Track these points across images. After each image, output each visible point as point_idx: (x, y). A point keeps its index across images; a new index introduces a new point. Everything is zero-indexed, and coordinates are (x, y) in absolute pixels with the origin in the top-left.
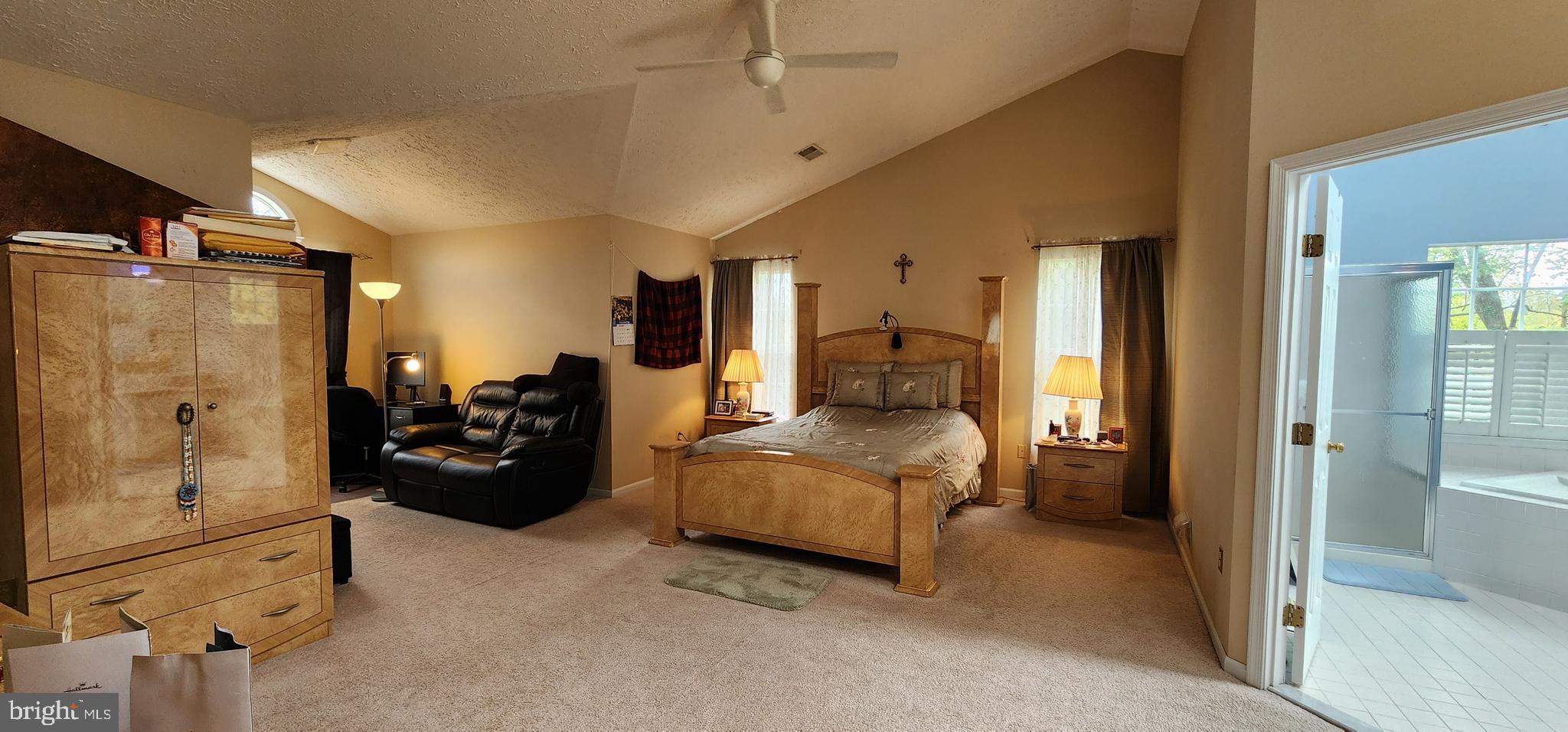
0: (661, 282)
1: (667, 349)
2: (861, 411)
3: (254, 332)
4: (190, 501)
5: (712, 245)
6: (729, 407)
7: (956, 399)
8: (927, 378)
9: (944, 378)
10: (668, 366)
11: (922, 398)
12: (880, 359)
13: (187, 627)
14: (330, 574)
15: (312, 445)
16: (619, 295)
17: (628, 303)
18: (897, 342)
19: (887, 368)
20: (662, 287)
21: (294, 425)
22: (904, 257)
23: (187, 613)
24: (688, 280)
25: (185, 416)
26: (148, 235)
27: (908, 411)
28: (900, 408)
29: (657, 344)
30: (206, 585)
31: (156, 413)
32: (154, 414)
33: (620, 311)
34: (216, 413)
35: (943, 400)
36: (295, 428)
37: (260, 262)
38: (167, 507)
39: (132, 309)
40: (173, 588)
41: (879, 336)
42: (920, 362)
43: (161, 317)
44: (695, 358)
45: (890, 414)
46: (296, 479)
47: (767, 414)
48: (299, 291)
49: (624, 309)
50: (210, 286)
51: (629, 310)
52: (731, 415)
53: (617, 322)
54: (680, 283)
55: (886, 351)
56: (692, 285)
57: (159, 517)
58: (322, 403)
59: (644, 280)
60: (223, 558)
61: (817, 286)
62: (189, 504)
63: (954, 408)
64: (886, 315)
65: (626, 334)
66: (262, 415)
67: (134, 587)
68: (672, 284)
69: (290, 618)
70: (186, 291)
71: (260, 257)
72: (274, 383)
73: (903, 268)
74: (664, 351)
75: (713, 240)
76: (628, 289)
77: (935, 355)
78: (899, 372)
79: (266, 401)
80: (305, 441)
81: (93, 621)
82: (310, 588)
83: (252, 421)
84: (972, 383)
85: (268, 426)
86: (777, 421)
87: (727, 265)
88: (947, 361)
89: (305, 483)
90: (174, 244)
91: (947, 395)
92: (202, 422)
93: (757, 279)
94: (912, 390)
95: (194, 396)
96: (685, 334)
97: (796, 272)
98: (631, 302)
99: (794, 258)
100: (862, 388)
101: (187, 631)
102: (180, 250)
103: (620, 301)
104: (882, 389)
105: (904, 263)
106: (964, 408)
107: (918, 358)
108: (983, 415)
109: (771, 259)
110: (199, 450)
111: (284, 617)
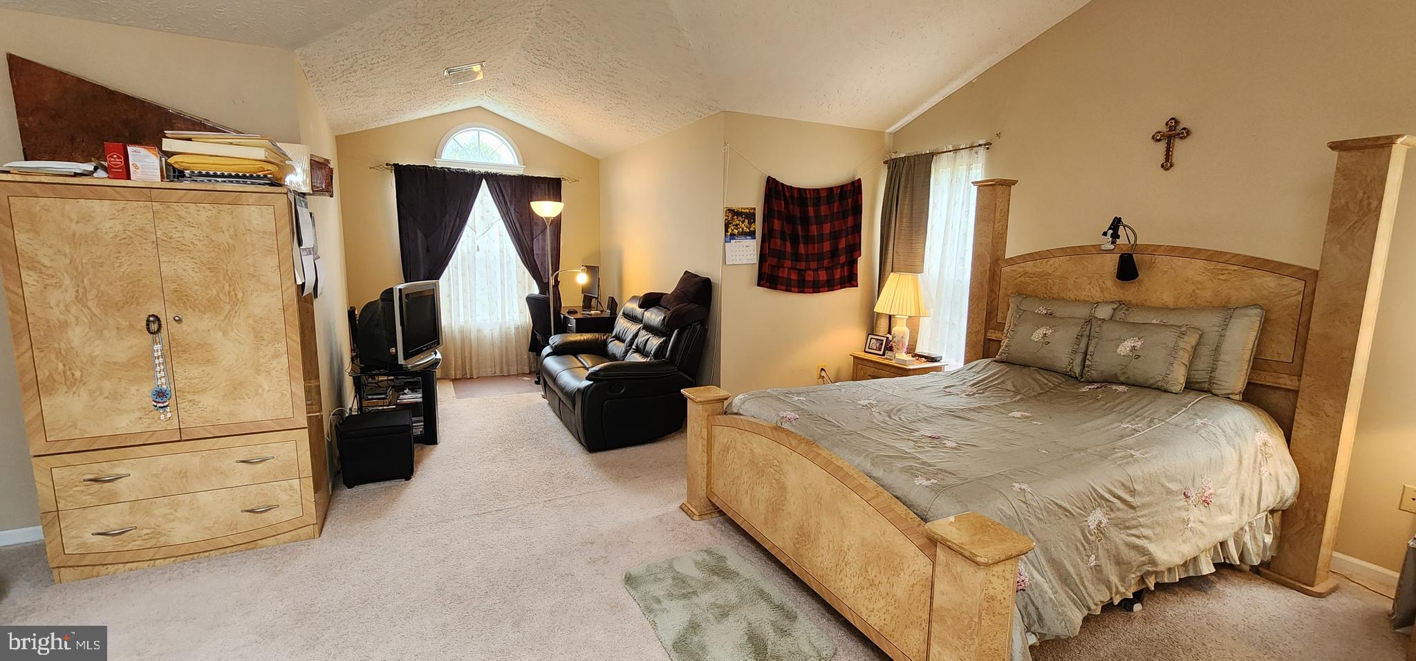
0: (799, 189)
1: (805, 270)
2: (1038, 377)
3: (217, 250)
4: (163, 403)
5: (887, 138)
6: (882, 344)
7: (1235, 376)
8: (1170, 337)
9: (1212, 338)
10: (806, 290)
11: (1153, 367)
12: (1096, 294)
13: (172, 511)
14: (310, 482)
15: (284, 359)
16: (738, 205)
17: (750, 216)
18: (1127, 269)
19: (1104, 312)
20: (802, 197)
21: (263, 340)
22: (1173, 123)
23: (170, 499)
24: (842, 187)
25: (154, 327)
26: (112, 159)
27: (1121, 388)
28: (1109, 380)
29: (788, 263)
30: (187, 477)
31: (127, 323)
32: (125, 324)
33: (737, 225)
34: (184, 326)
35: (1201, 376)
36: (264, 343)
37: (225, 181)
38: (145, 406)
39: (97, 229)
40: (156, 475)
41: (1098, 259)
42: (1171, 306)
43: (124, 236)
44: (850, 280)
45: (1086, 389)
46: (269, 391)
47: (932, 360)
48: (260, 209)
49: (743, 222)
50: (169, 207)
51: (750, 223)
52: (884, 355)
53: (733, 236)
54: (830, 190)
55: (1109, 283)
56: (851, 193)
57: (138, 414)
58: (292, 319)
59: (773, 189)
60: (200, 456)
61: (1014, 182)
62: (162, 405)
63: (1227, 397)
64: (1116, 223)
65: (747, 252)
66: (229, 329)
67: (120, 470)
68: (817, 191)
69: (270, 517)
70: (146, 211)
71: (222, 176)
72: (240, 299)
73: (1169, 144)
74: (801, 272)
75: (890, 133)
76: (752, 199)
77: (1206, 295)
78: (1124, 322)
79: (233, 315)
80: (276, 356)
81: (89, 494)
82: (291, 493)
83: (220, 334)
84: (1282, 349)
85: (236, 339)
86: (946, 369)
87: (901, 163)
88: (1227, 309)
89: (278, 395)
90: (137, 168)
91: (1213, 370)
92: (171, 333)
93: (936, 179)
94: (1135, 354)
95: (162, 309)
96: (834, 253)
97: (990, 165)
98: (754, 214)
99: (988, 145)
100: (1046, 341)
101: (171, 514)
102: (142, 172)
103: (733, 213)
104: (1083, 346)
105: (1173, 134)
106: (1253, 396)
107: (1168, 298)
108: (1302, 419)
109: (956, 150)
110: (168, 356)
111: (263, 515)
